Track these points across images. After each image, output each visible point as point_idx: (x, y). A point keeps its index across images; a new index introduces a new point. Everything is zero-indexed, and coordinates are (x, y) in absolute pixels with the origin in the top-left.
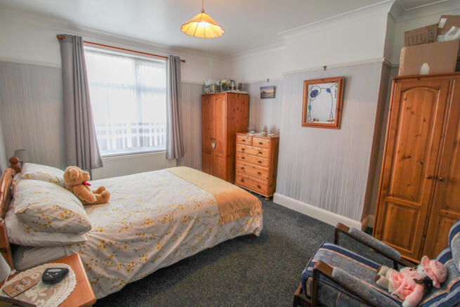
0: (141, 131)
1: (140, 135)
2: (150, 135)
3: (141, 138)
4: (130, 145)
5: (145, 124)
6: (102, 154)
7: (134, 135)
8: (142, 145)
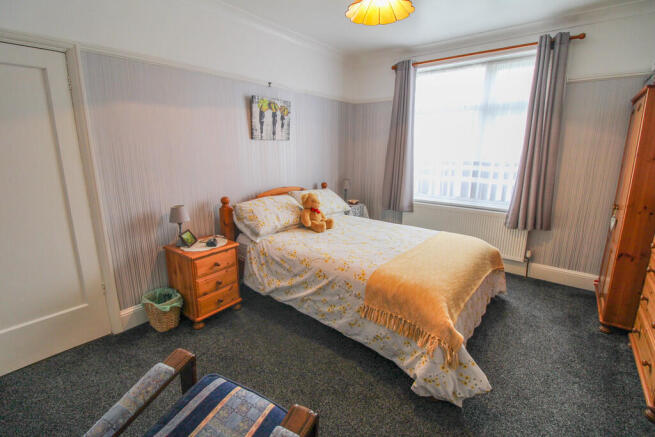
0: (475, 174)
1: (474, 180)
2: (489, 182)
3: (474, 186)
4: (457, 192)
5: (484, 164)
6: (417, 196)
7: (465, 179)
8: (473, 195)
